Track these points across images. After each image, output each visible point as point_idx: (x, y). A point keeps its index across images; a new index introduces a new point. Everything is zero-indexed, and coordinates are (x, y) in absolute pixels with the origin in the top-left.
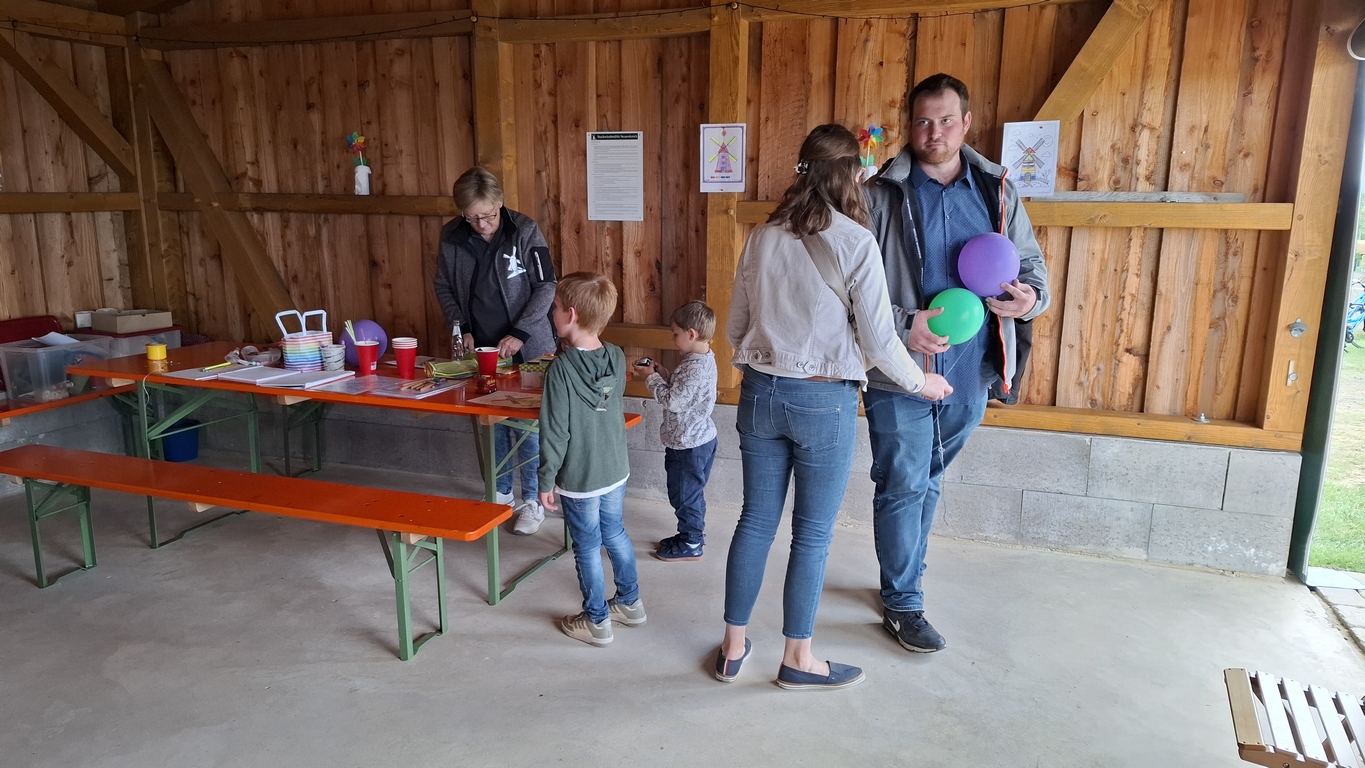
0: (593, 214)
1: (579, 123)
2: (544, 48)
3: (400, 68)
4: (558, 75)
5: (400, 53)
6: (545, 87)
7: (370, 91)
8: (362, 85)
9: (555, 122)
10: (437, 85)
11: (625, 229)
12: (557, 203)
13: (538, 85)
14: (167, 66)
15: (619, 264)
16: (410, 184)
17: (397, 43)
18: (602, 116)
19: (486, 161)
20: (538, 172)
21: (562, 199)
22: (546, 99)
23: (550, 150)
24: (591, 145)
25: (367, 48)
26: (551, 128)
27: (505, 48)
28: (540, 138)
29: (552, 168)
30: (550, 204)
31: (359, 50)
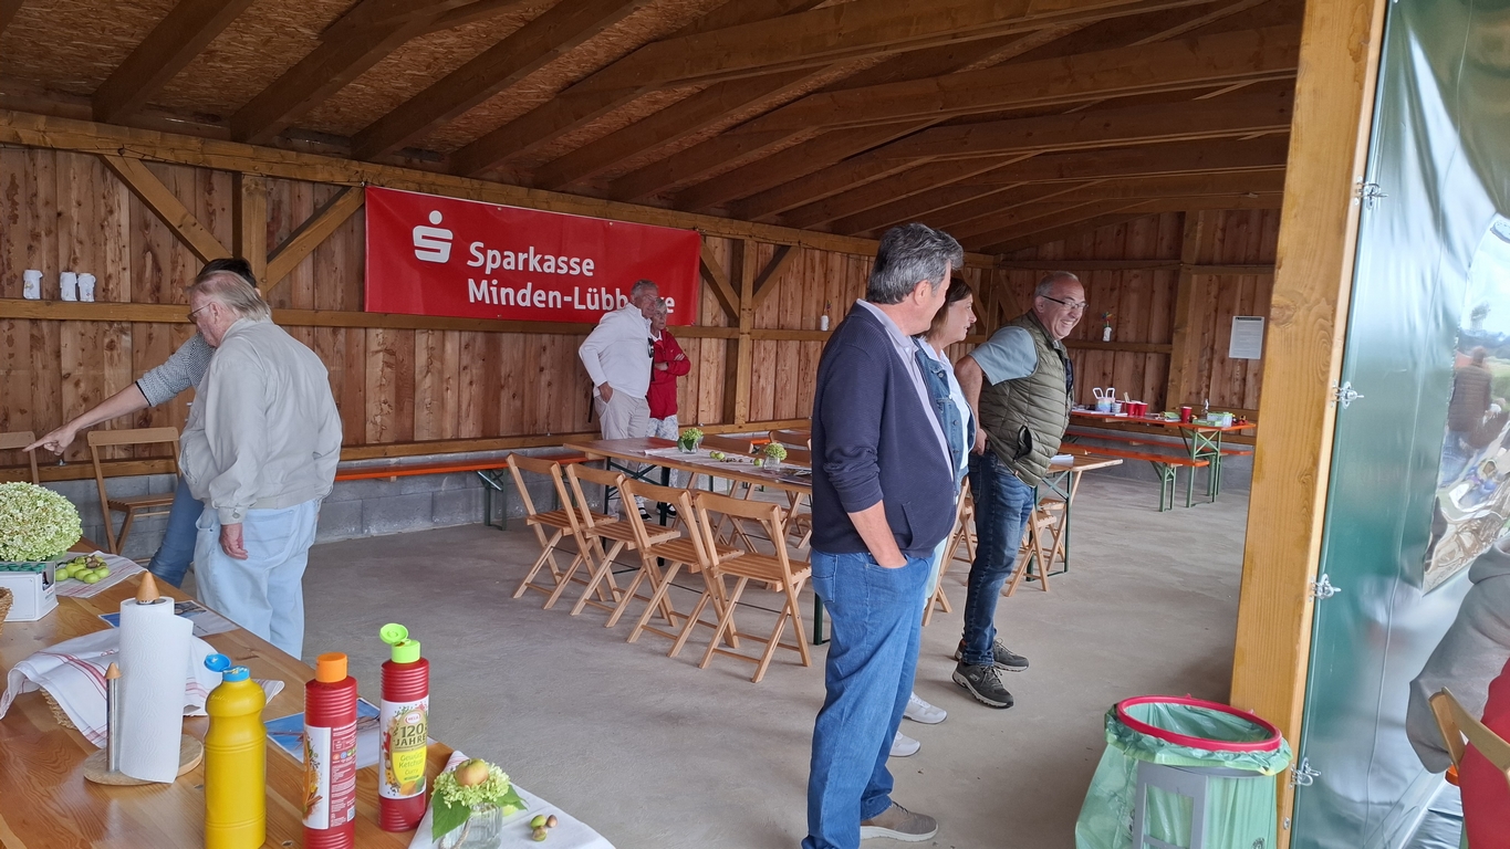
0: (1232, 354)
1: (1230, 312)
2: (1214, 277)
3: (1135, 284)
4: (1221, 289)
5: (1136, 276)
6: (1213, 294)
7: (1116, 293)
8: (1112, 289)
9: (1216, 311)
10: (1153, 292)
11: (1249, 362)
12: (1212, 349)
13: (1209, 293)
14: (1008, 278)
15: (1244, 380)
16: (1131, 336)
17: (1135, 272)
18: (1242, 309)
19: (1177, 328)
20: (1203, 334)
21: (1216, 347)
22: (1213, 300)
23: (1211, 324)
24: (1235, 321)
25: (1118, 273)
26: (1213, 314)
27: (1195, 277)
28: (1207, 318)
29: (1211, 333)
30: (1208, 349)
31: (1113, 274)
